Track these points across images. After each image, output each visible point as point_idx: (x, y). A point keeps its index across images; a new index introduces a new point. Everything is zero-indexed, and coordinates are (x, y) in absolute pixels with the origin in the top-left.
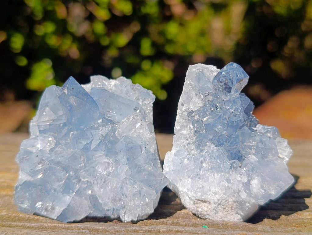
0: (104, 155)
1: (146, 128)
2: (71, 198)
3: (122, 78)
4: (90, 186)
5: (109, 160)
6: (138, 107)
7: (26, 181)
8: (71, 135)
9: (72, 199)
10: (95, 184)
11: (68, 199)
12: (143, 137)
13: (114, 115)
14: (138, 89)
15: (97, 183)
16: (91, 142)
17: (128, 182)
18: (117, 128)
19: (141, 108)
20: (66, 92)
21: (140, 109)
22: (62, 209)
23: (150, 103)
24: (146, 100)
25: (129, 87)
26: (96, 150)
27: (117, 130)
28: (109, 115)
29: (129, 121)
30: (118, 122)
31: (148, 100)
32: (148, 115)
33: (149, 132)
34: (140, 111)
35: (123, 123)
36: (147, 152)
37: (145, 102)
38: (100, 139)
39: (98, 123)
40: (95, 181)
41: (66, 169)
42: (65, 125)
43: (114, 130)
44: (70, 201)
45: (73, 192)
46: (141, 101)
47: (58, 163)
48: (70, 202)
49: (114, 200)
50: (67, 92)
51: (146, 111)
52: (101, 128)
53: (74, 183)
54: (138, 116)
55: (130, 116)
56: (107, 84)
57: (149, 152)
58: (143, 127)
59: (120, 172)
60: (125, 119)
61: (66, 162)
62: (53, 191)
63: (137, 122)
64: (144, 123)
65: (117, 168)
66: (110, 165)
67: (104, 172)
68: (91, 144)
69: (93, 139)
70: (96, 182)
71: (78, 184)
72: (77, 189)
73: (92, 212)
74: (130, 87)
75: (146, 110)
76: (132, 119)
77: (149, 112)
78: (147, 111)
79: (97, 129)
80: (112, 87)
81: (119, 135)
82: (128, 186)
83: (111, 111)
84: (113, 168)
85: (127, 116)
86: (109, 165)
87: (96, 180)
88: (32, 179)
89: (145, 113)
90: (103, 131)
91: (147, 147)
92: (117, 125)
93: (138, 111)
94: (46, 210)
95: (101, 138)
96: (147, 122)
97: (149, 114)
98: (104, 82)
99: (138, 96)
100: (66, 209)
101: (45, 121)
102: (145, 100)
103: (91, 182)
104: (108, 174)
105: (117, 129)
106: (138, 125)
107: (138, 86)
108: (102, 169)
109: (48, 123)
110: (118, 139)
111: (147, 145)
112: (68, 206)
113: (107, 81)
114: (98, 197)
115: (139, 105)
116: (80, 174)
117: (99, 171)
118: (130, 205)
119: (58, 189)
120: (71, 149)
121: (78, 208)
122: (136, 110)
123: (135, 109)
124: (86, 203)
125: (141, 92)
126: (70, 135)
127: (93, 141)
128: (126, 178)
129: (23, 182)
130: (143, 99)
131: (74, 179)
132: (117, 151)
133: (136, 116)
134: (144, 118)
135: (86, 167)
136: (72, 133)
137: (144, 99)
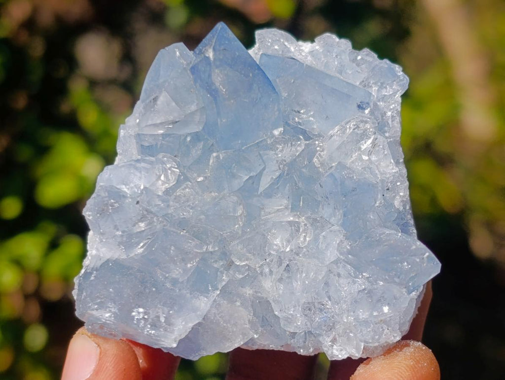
0: (286, 208)
1: (386, 153)
2: (210, 303)
3: (328, 36)
4: (252, 277)
5: (299, 217)
6: (367, 101)
7: (108, 261)
8: (211, 161)
9: (213, 304)
10: (266, 276)
11: (203, 304)
12: (377, 172)
13: (309, 118)
14: (366, 60)
15: (271, 272)
16: (260, 174)
17: (342, 271)
18: (318, 149)
19: (375, 105)
20: (210, 54)
21: (372, 106)
22: (191, 325)
23: (395, 93)
24: (386, 88)
25: (346, 58)
26: (269, 194)
27: (317, 155)
28: (299, 118)
29: (344, 133)
30: (319, 136)
31: (391, 87)
32: (390, 122)
33: (392, 161)
34: (372, 113)
35: (332, 136)
36: (389, 205)
37: (384, 92)
38: (280, 169)
39: (273, 136)
40: (265, 267)
41: (199, 236)
42: (197, 137)
43: (310, 153)
44: (207, 309)
45: (215, 288)
46: (375, 88)
47: (182, 224)
48: (209, 311)
49: (308, 308)
50: (214, 55)
51: (385, 113)
52: (280, 147)
53: (217, 270)
54: (366, 122)
55: (347, 123)
56: (292, 49)
57: (392, 205)
58: (377, 149)
59: (324, 248)
60: (336, 129)
61: (200, 220)
62: (168, 285)
63: (364, 136)
64: (381, 139)
65: (316, 239)
66: (301, 231)
67: (287, 246)
68: (260, 179)
69: (264, 169)
70: (267, 270)
71: (225, 272)
72: (224, 283)
73: (256, 336)
74: (348, 58)
75: (385, 110)
76: (354, 129)
77: (393, 116)
78: (389, 114)
79: (272, 147)
80: (306, 57)
81: (322, 164)
82: (341, 281)
83: (302, 111)
84: (308, 239)
85: (342, 122)
86: (298, 231)
87: (269, 264)
88: (124, 257)
89: (382, 117)
90: (286, 153)
91: (387, 195)
92: (317, 142)
93: (367, 111)
94: (154, 326)
95: (281, 166)
96: (387, 138)
97: (392, 121)
98: (286, 44)
99: (368, 79)
100: (199, 324)
101: (156, 126)
102: (382, 87)
103: (255, 269)
104: (297, 252)
105: (317, 151)
106: (367, 144)
107: (367, 55)
108: (282, 241)
109: (161, 132)
110: (319, 172)
111: (388, 189)
112: (204, 319)
113: (292, 43)
114: (271, 301)
115: (370, 97)
116: (231, 249)
117: (276, 245)
118: (345, 320)
119: (180, 280)
120: (211, 192)
121: (227, 324)
122: (364, 109)
123: (359, 106)
124: (244, 315)
125: (374, 68)
126: (209, 160)
127: (265, 172)
128: (336, 262)
129: (102, 262)
130: (379, 84)
131: (216, 261)
132: (320, 199)
133: (362, 121)
134: (381, 128)
135: (244, 232)
136: (215, 154)
137: (382, 84)
